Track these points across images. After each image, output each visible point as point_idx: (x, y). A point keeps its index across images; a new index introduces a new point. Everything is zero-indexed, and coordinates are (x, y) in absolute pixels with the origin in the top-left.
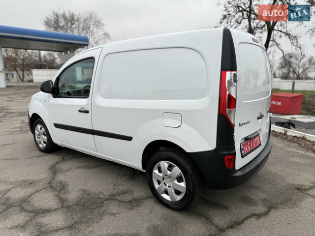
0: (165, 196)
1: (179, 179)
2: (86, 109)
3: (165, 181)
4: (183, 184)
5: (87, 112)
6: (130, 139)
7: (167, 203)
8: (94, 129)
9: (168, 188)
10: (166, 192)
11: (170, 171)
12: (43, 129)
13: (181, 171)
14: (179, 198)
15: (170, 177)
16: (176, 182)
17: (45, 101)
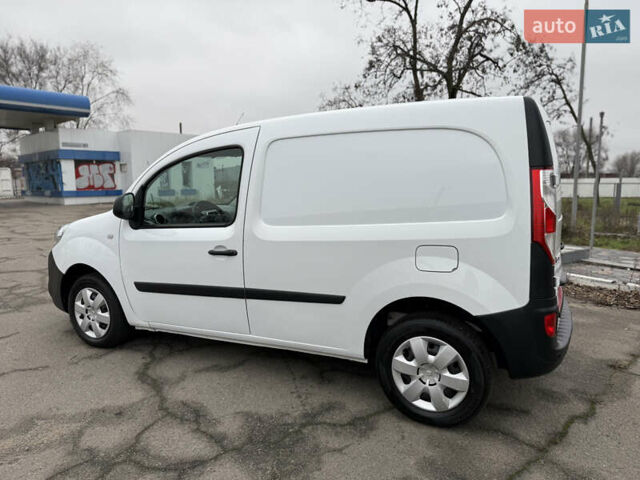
0: (421, 404)
1: (454, 368)
2: (230, 248)
3: (421, 375)
4: (462, 377)
5: (232, 253)
6: (339, 300)
7: (428, 415)
8: (247, 286)
9: (430, 388)
10: (426, 397)
11: (434, 354)
12: (100, 298)
13: (457, 353)
14: (453, 403)
15: (432, 366)
16: (447, 374)
17: (111, 237)
